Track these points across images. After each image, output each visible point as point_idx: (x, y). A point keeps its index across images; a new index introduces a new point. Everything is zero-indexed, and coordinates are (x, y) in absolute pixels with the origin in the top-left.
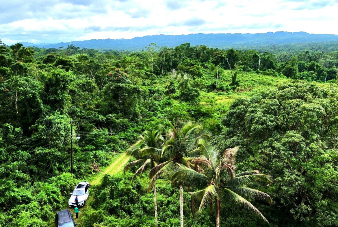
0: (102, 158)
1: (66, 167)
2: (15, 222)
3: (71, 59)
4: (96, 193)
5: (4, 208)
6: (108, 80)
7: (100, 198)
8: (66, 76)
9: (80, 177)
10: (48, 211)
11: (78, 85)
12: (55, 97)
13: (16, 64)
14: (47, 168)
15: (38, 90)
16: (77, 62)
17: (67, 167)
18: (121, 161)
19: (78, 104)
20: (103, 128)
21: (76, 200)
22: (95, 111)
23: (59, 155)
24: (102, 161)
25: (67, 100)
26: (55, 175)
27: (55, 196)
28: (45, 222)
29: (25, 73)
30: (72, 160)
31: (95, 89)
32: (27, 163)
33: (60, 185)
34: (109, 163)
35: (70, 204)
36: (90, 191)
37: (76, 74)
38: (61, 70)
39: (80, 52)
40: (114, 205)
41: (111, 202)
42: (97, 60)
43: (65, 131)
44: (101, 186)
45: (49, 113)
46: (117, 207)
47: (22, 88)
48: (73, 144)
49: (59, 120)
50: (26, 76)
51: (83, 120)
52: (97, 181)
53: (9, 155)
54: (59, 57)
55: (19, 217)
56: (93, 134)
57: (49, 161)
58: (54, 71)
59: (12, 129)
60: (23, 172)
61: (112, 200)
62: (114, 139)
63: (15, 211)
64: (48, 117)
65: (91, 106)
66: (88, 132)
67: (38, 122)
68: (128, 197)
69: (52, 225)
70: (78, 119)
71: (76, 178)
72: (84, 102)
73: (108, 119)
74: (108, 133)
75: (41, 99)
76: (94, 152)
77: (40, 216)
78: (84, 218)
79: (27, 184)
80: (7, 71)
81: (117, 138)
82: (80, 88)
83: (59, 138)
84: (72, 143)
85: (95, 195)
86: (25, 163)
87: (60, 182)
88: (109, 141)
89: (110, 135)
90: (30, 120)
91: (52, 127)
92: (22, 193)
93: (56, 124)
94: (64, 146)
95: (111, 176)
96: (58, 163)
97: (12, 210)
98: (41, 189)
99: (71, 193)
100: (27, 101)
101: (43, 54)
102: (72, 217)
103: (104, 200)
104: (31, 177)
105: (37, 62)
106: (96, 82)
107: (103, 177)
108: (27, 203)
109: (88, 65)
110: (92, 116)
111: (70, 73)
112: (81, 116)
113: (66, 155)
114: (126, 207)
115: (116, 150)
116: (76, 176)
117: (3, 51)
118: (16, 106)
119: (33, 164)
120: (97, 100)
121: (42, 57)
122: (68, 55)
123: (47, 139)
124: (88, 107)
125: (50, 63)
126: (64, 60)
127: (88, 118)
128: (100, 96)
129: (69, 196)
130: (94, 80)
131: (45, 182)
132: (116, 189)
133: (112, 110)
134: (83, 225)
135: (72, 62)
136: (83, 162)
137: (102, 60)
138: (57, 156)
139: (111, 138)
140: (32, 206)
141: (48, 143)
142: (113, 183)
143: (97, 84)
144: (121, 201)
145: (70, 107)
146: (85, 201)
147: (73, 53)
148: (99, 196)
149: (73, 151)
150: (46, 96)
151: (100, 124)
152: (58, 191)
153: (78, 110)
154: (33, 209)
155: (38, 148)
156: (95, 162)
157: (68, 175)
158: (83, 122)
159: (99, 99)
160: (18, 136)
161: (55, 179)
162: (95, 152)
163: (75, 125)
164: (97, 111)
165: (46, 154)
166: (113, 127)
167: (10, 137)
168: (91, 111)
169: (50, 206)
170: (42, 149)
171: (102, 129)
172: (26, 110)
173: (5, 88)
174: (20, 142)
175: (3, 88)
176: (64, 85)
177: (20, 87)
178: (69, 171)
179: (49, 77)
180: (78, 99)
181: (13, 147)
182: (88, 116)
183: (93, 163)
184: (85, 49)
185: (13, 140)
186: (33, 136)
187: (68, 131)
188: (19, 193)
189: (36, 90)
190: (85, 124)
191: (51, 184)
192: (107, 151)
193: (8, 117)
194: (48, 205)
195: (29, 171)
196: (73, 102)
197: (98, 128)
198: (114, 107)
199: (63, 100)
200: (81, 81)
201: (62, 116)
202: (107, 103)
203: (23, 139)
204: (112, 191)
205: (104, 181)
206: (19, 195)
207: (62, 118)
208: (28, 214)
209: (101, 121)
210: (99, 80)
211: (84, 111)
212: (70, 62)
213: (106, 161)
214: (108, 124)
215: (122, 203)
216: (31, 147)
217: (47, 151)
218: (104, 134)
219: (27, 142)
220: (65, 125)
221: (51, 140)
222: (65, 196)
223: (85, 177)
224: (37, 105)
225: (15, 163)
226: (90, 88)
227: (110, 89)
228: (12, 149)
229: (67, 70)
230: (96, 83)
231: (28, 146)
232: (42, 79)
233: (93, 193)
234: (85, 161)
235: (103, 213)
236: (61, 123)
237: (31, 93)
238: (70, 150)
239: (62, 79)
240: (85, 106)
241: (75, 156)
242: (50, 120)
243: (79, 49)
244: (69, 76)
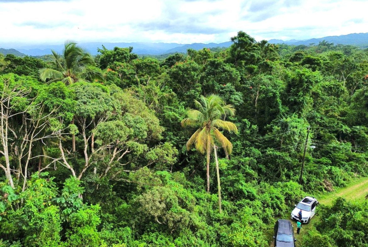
0: (338, 177)
1: (294, 175)
2: (239, 214)
3: (320, 57)
4: (324, 214)
5: (232, 198)
6: (363, 84)
7: (328, 222)
8: (311, 77)
9: (308, 191)
10: (270, 215)
11: (324, 87)
12: (296, 99)
13: (264, 63)
14: (275, 171)
15: (280, 90)
16: (327, 60)
17: (296, 176)
18: (363, 186)
19: (319, 109)
20: (346, 141)
21: (300, 214)
22: (338, 119)
23: (289, 161)
24: (338, 180)
25: (307, 104)
26: (282, 181)
27: (279, 203)
28: (265, 225)
29: (270, 72)
30: (302, 169)
31: (343, 93)
32: (257, 161)
33: (285, 192)
34: (347, 185)
35: (293, 216)
36: (317, 209)
37: (323, 75)
38: (307, 70)
39: (332, 49)
40: (345, 236)
41: (341, 231)
42: (353, 59)
43: (299, 136)
44: (332, 209)
45: (286, 115)
46: (348, 240)
47: (264, 87)
48: (306, 153)
49: (295, 123)
50: (270, 74)
51: (322, 128)
52: (328, 201)
53: (243, 149)
54: (307, 55)
55: (242, 210)
56: (331, 146)
57: (278, 165)
58: (299, 70)
59: (249, 125)
60: (253, 169)
61: (344, 230)
62: (358, 158)
63: (240, 204)
64: (284, 119)
65: (335, 113)
66: (326, 142)
67: (274, 123)
68: (365, 233)
69: (271, 230)
70: (316, 126)
71: (304, 191)
72: (327, 108)
73: (354, 132)
74: (351, 149)
75: (281, 99)
76: (329, 167)
77: (261, 217)
78: (305, 237)
79: (254, 182)
80: (254, 69)
81: (362, 157)
82: (325, 90)
83: (292, 143)
84: (305, 151)
85: (323, 216)
86: (255, 161)
87: (286, 190)
88: (350, 159)
89: (353, 151)
90: (267, 119)
91: (287, 130)
92: (249, 189)
93: (292, 128)
94: (296, 152)
95: (347, 201)
96: (286, 168)
97: (238, 202)
98: (266, 190)
99: (295, 205)
100: (267, 100)
101: (290, 52)
102: (293, 231)
103: (333, 226)
104: (259, 175)
105: (283, 59)
106: (347, 84)
107: (336, 199)
108: (251, 200)
109: (341, 64)
110: (334, 125)
111: (317, 73)
112: (321, 123)
113: (296, 163)
114: (360, 244)
115: (359, 172)
116: (304, 188)
117: (254, 49)
118: (256, 103)
119: (262, 164)
120: (344, 106)
121: (289, 54)
122: (318, 52)
123: (280, 141)
124: (331, 113)
125: (297, 61)
126: (312, 58)
127: (328, 127)
128: (349, 103)
129: (293, 208)
130: (344, 82)
131: (271, 185)
132: (351, 218)
133: (362, 121)
134: (303, 244)
135: (320, 61)
136: (314, 175)
137: (359, 58)
138: (287, 161)
139: (354, 156)
140: (256, 204)
141: (280, 146)
142: (348, 210)
143: (347, 88)
144: (355, 235)
145: (310, 112)
146: (309, 219)
147: (325, 50)
148: (327, 219)
149: (305, 160)
150: (286, 97)
151: (341, 136)
152: (283, 198)
153: (319, 115)
154: (256, 208)
155: (269, 148)
156: (328, 179)
157: (296, 185)
158: (322, 130)
159: (346, 106)
160: (253, 133)
161: (281, 185)
162: (331, 168)
163: (312, 132)
164: (341, 120)
165: (276, 157)
166: (359, 143)
167: (246, 132)
168: (333, 119)
169: (272, 211)
170: (274, 151)
171: (344, 142)
172: (265, 108)
173: (250, 85)
174: (254, 139)
175: (248, 85)
176: (308, 87)
177: (262, 86)
178: (297, 181)
179: (293, 77)
180: (321, 103)
181: (248, 143)
182: (328, 124)
183: (326, 179)
184: (339, 46)
185: (248, 135)
186: (267, 136)
187: (303, 137)
188: (246, 188)
189: (277, 89)
190: (324, 132)
191: (276, 189)
192: (346, 170)
193: (247, 114)
194: (270, 209)
195: (258, 170)
196: (314, 106)
197: (339, 141)
198: (365, 118)
199: (303, 103)
200: (327, 83)
201: (299, 120)
202: (356, 111)
203: (257, 136)
204: (345, 219)
205: (337, 204)
206: (245, 190)
207: (299, 122)
208: (251, 211)
209: (344, 132)
210: (350, 84)
211: (325, 118)
212: (319, 60)
213: (342, 182)
214: (353, 138)
215: (355, 238)
216: (263, 146)
217: (278, 153)
218: (345, 149)
219: (260, 141)
220: (301, 130)
221: (283, 143)
222: (289, 206)
223: (314, 193)
224: (276, 104)
225: (247, 158)
226: (338, 92)
227: (363, 94)
228: (246, 144)
229: (314, 70)
230: (346, 86)
231: (261, 145)
232: (285, 79)
233: (321, 214)
234: (317, 174)
235: (329, 241)
236: (296, 127)
237: (272, 92)
238: (301, 159)
239: (306, 80)
240: (327, 112)
241: (306, 167)
242: (286, 122)
243: (331, 46)
244: (315, 77)
